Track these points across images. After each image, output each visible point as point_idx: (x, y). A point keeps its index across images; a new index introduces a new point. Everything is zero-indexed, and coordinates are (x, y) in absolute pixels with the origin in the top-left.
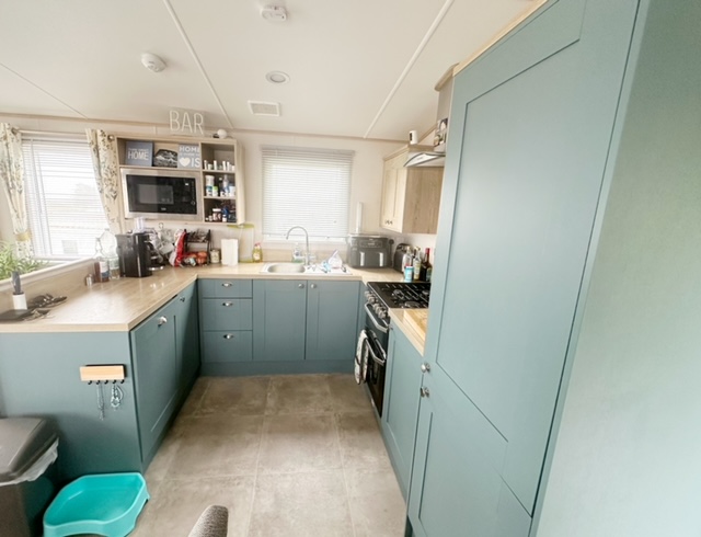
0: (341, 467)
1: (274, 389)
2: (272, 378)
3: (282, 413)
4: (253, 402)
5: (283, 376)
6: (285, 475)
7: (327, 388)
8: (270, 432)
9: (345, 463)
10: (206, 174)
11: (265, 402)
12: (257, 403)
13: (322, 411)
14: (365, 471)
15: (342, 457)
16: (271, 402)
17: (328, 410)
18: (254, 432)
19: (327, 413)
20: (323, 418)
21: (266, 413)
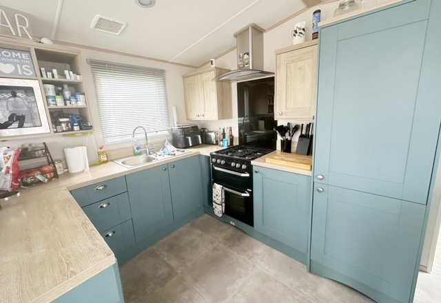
0: (254, 266)
1: (165, 254)
2: (155, 248)
3: (189, 264)
4: (160, 272)
5: (162, 241)
6: (235, 296)
7: (199, 232)
8: (196, 281)
9: (253, 262)
10: (45, 82)
11: (169, 266)
12: (163, 270)
13: (210, 246)
14: (265, 258)
15: (248, 261)
16: (174, 263)
17: (212, 243)
18: (185, 289)
19: (215, 245)
20: (215, 249)
21: (179, 271)
